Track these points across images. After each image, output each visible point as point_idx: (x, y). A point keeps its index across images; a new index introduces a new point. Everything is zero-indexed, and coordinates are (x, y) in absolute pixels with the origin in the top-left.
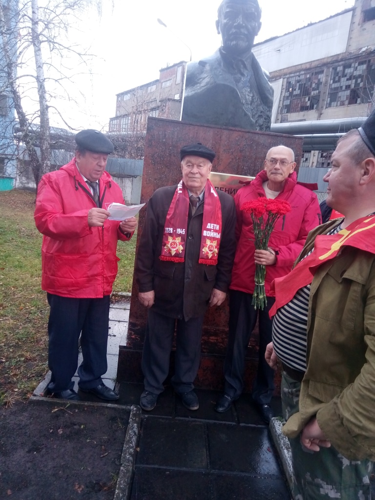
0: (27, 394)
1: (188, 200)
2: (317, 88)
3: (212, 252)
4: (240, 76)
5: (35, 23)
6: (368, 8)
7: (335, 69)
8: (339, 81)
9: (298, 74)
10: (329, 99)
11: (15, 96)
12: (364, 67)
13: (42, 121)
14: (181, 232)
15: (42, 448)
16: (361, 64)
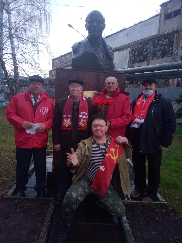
0: (4, 195)
1: (72, 102)
2: (146, 51)
3: (84, 125)
4: (97, 48)
5: (10, 29)
6: (167, 13)
7: (154, 42)
8: (156, 47)
9: (137, 45)
10: (152, 56)
11: (2, 63)
12: (167, 40)
13: (15, 74)
14: (70, 116)
15: (9, 218)
16: (166, 39)
